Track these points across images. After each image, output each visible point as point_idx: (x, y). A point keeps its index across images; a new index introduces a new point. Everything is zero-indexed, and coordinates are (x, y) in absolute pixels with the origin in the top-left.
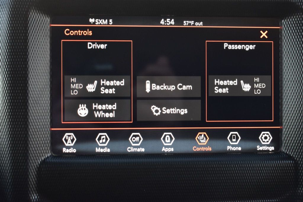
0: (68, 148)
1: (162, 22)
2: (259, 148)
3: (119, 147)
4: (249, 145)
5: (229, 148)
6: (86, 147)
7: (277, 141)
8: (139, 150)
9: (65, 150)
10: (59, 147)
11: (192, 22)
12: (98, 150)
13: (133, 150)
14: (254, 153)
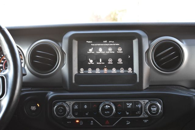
0: (82, 72)
1: (104, 42)
2: (128, 72)
3: (94, 72)
4: (126, 71)
5: (121, 72)
6: (86, 72)
7: (133, 70)
8: (98, 72)
9: (81, 72)
10: (79, 72)
11: (111, 42)
12: (89, 72)
13: (97, 72)
14: (127, 73)
